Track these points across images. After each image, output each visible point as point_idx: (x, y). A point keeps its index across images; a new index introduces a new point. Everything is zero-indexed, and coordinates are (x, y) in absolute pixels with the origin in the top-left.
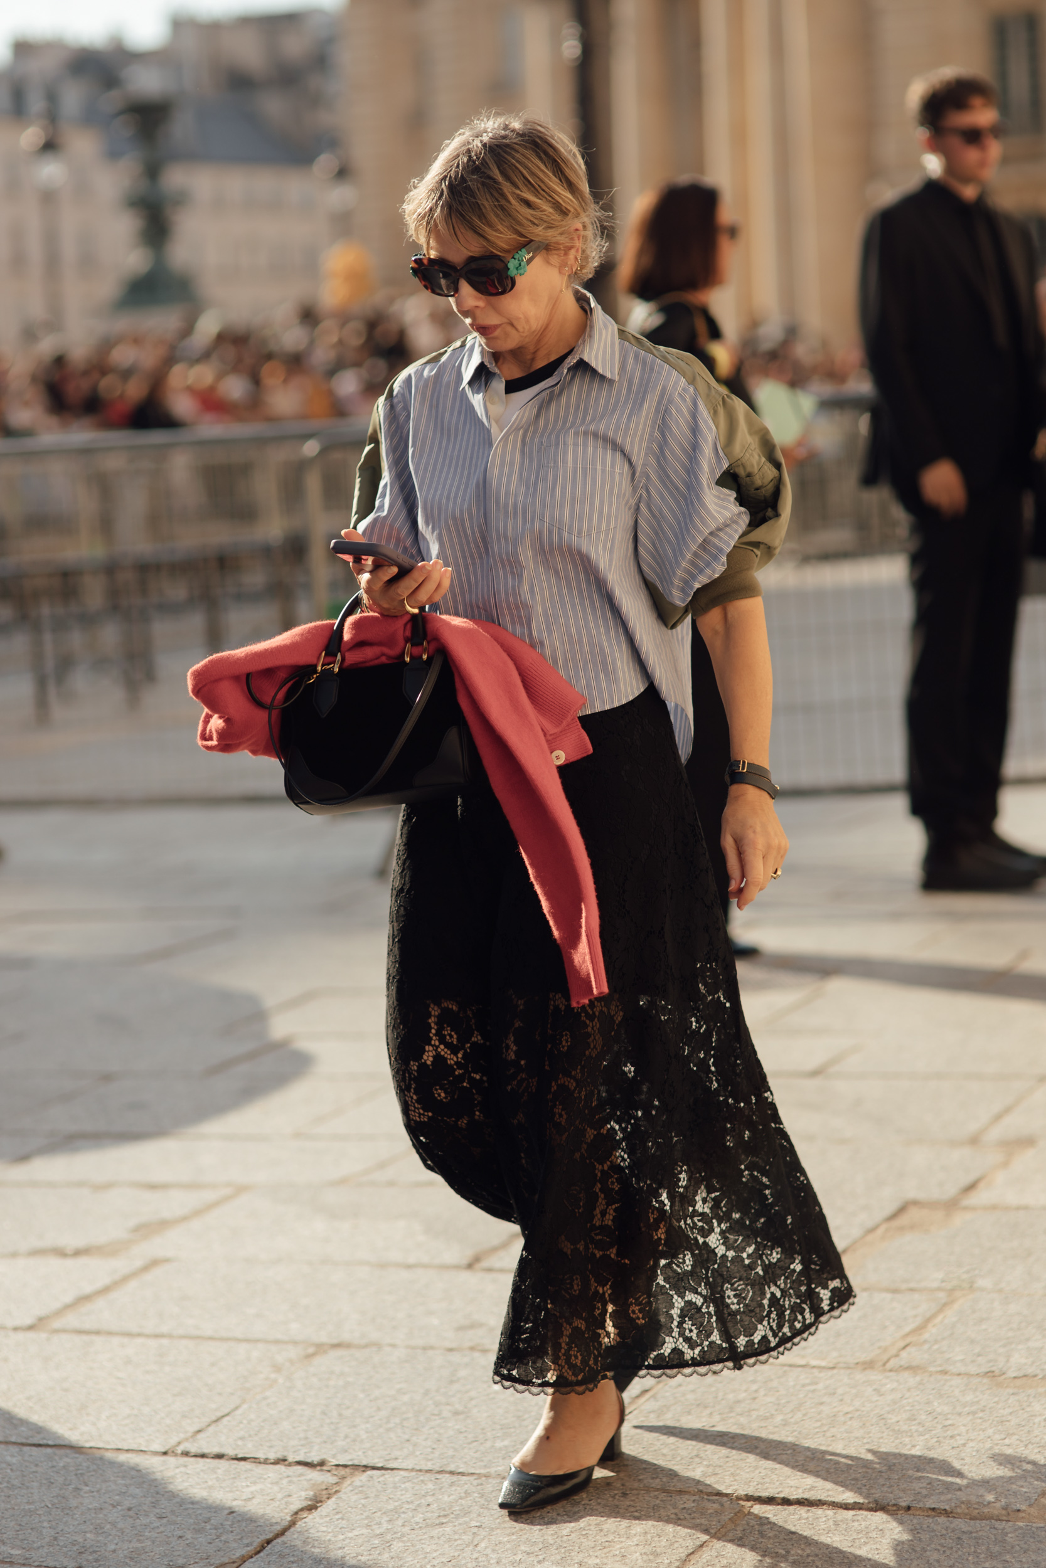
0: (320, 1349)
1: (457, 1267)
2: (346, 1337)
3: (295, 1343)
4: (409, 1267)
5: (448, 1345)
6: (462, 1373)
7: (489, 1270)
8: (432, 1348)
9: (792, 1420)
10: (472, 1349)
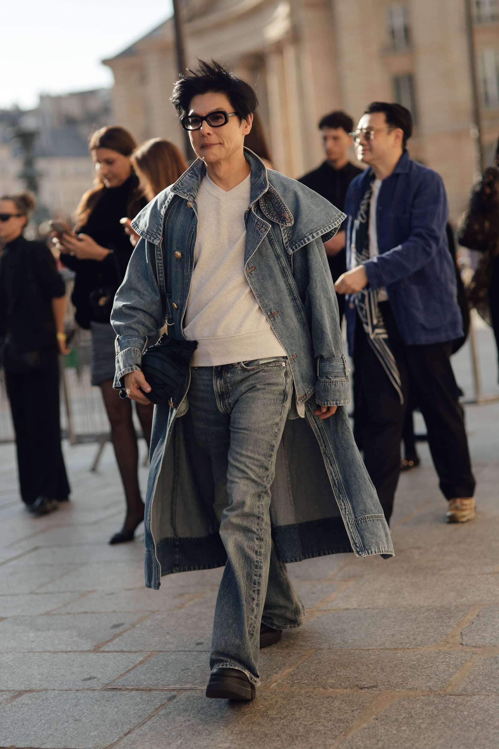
0: (21, 693)
1: (89, 651)
2: (33, 687)
3: (9, 691)
4: (66, 652)
5: (77, 688)
6: (82, 701)
7: (103, 652)
8: (70, 690)
9: (225, 716)
10: (88, 689)
